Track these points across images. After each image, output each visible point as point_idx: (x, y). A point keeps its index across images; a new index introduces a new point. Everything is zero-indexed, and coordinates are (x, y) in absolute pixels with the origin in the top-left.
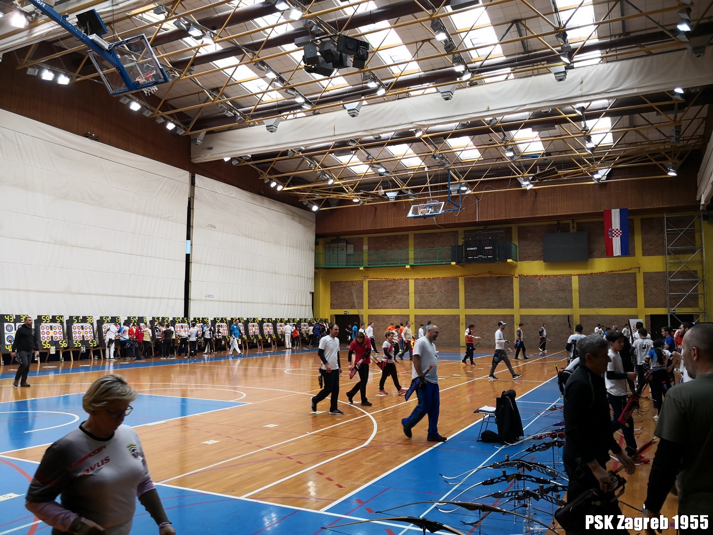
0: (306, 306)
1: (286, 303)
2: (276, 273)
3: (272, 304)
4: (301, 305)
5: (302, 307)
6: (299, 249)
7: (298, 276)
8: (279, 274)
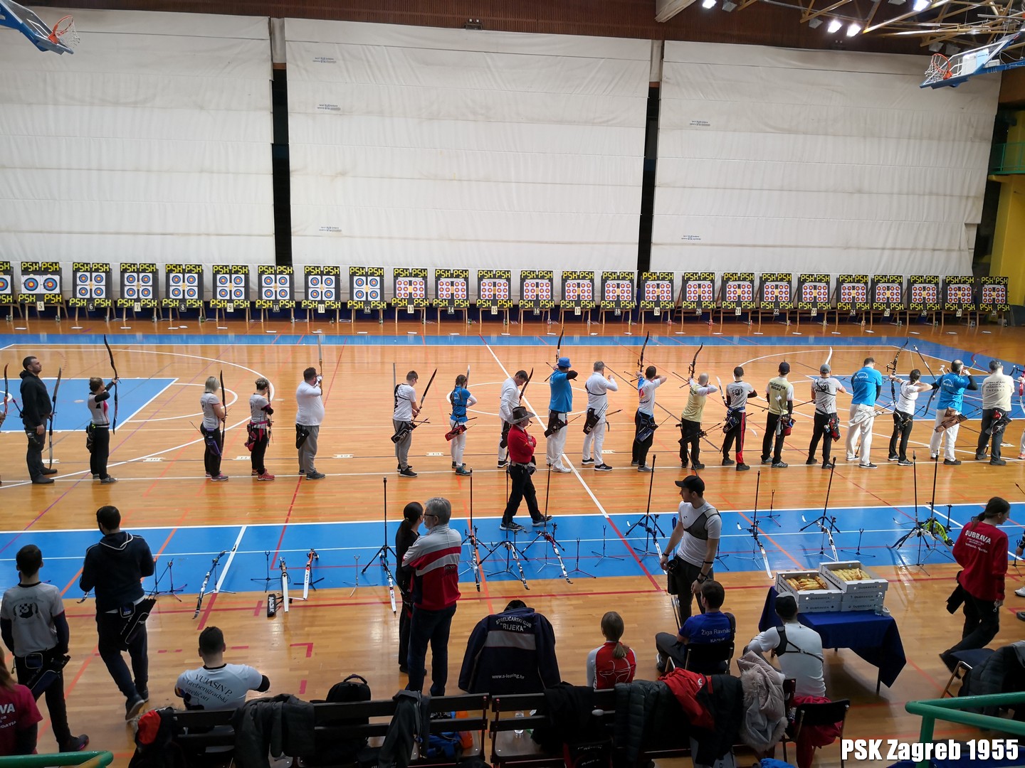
0: (949, 250)
1: (889, 245)
2: (860, 191)
3: (847, 248)
4: (934, 250)
5: (936, 252)
6: (939, 139)
7: (931, 194)
8: (870, 193)
